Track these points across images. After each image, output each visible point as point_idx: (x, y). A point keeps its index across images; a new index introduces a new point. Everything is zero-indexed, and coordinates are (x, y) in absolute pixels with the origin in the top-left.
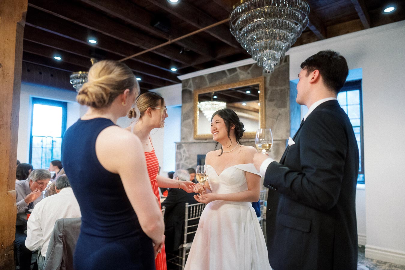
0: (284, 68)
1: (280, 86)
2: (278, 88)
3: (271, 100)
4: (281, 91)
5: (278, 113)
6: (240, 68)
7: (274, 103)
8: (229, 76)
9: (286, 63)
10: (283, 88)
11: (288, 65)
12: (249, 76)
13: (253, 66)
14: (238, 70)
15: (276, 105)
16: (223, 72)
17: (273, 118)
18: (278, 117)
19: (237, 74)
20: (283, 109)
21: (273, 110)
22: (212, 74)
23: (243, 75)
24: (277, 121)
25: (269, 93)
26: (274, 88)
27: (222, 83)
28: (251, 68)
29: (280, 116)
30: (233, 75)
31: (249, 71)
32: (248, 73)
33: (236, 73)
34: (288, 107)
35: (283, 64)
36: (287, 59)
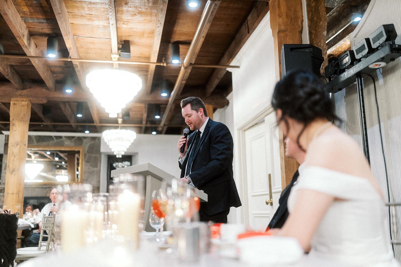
0: (97, 144)
2: (93, 155)
3: (87, 162)
4: (95, 157)
5: (92, 171)
6: (65, 137)
8: (55, 140)
10: (96, 155)
11: (100, 142)
12: (73, 144)
13: (76, 138)
14: (64, 138)
15: (91, 165)
16: (51, 137)
17: (89, 173)
18: (92, 173)
19: (63, 141)
20: (95, 169)
21: (89, 168)
22: (40, 136)
23: (67, 143)
24: (91, 175)
25: (87, 157)
26: (90, 155)
27: (49, 144)
28: (74, 139)
29: (94, 172)
30: (59, 140)
31: (73, 140)
32: (72, 142)
33: (61, 140)
34: (99, 167)
35: (97, 141)
36: (99, 139)
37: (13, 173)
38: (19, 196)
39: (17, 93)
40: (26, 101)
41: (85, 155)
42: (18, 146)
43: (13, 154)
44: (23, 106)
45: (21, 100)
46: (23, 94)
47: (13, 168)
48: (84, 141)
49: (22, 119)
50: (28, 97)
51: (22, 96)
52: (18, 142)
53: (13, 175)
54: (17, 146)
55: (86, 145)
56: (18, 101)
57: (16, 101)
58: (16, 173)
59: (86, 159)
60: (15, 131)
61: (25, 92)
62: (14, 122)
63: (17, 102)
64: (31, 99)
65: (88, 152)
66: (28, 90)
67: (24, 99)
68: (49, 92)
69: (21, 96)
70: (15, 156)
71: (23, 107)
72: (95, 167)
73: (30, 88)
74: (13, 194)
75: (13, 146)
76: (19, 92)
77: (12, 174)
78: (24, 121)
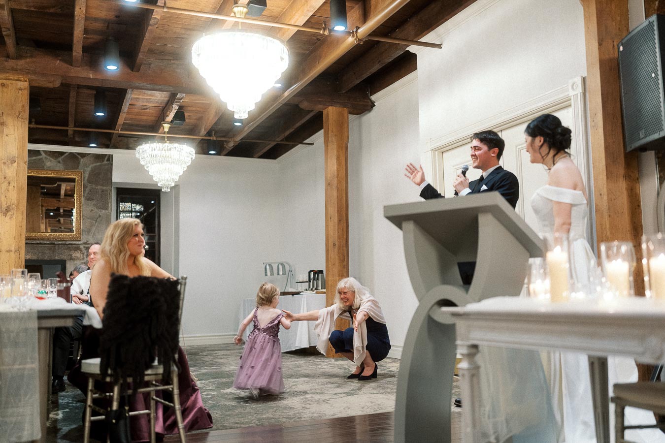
0: (106, 167)
1: (101, 186)
2: (99, 187)
3: (88, 199)
4: (103, 191)
5: (98, 216)
6: (46, 152)
7: (94, 202)
9: (108, 162)
10: (104, 188)
11: (112, 164)
12: (60, 167)
13: (66, 155)
14: (42, 153)
15: (94, 205)
17: (92, 218)
18: (97, 219)
19: (41, 159)
20: (104, 211)
21: (92, 210)
23: (50, 163)
24: (96, 222)
25: (87, 190)
26: (94, 186)
28: (63, 157)
29: (100, 218)
30: (34, 158)
31: (60, 159)
32: (59, 162)
33: (40, 157)
34: (109, 209)
35: (105, 162)
36: (110, 158)
37: (8, 215)
38: (20, 256)
39: (6, 63)
40: (26, 81)
41: (85, 187)
42: (15, 165)
43: (5, 178)
44: (20, 89)
45: (16, 78)
46: (19, 67)
47: (6, 204)
48: (82, 161)
49: (19, 114)
50: (27, 73)
51: (16, 70)
52: (15, 157)
53: (7, 218)
54: (12, 163)
55: (86, 169)
56: (9, 79)
57: (6, 79)
58: (14, 214)
59: (86, 195)
60: (7, 135)
61: (21, 63)
62: (4, 118)
63: (9, 82)
64: (33, 77)
65: (89, 181)
66: (28, 60)
67: (21, 77)
68: (70, 66)
69: (14, 70)
70: (9, 183)
71: (20, 91)
72: (103, 209)
73: (31, 56)
74: (9, 251)
75: (4, 163)
76: (11, 63)
77: (5, 215)
78: (22, 119)
